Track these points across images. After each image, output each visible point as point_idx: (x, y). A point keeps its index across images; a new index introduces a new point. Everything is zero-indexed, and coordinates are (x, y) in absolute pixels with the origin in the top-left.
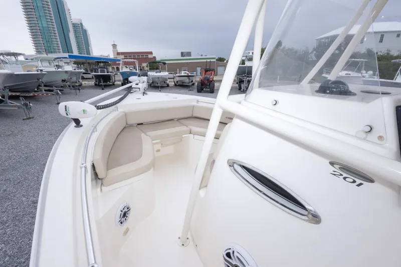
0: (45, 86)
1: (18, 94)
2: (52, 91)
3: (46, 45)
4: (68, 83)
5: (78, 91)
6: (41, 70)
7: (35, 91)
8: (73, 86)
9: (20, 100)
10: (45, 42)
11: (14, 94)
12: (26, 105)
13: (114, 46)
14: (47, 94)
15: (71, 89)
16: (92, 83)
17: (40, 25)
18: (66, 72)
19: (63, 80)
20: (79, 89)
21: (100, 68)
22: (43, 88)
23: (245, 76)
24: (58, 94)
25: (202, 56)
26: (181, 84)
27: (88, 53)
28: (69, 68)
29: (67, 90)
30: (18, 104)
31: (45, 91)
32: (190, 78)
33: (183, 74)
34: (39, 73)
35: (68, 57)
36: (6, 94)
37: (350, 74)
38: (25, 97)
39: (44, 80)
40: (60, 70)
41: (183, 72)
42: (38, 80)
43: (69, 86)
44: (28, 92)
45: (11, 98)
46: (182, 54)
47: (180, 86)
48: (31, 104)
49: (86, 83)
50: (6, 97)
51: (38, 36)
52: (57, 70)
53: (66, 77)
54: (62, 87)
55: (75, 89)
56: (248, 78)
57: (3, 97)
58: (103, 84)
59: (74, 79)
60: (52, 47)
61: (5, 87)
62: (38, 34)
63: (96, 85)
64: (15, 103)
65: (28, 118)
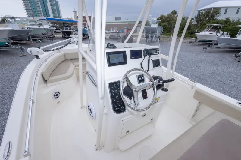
0: (32, 37)
1: (17, 42)
2: (36, 40)
3: (33, 11)
4: (46, 36)
5: (52, 41)
6: (29, 28)
7: (27, 40)
8: (49, 38)
9: (18, 45)
10: (33, 9)
11: (15, 41)
12: (21, 48)
13: (75, 12)
14: (34, 42)
15: (48, 39)
16: (61, 35)
18: (45, 29)
19: (43, 34)
20: (52, 40)
21: (65, 26)
22: (31, 38)
23: (150, 33)
24: (40, 42)
25: (127, 20)
26: (113, 37)
27: (59, 17)
28: (46, 26)
29: (45, 40)
30: (17, 48)
31: (33, 40)
32: (118, 34)
33: (114, 32)
34: (28, 29)
35: (46, 19)
36: (10, 42)
37: (212, 34)
38: (21, 44)
39: (32, 33)
40: (41, 27)
41: (114, 30)
42: (28, 33)
43: (47, 37)
44: (23, 40)
45: (13, 44)
46: (116, 19)
47: (112, 38)
48: (24, 48)
49: (57, 35)
50: (10, 43)
51: (28, 5)
52: (39, 28)
53: (44, 32)
54: (43, 38)
55: (50, 39)
56: (151, 35)
57: (9, 43)
58: (67, 37)
59: (50, 33)
60: (37, 12)
61: (9, 37)
62: (28, 3)
63: (63, 37)
64: (16, 47)
65: (23, 56)
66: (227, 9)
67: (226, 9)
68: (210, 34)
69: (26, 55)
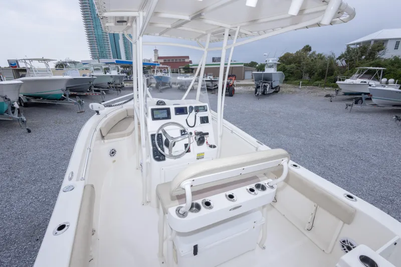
0: (95, 87)
1: (75, 93)
2: (98, 91)
3: (100, 50)
4: (113, 85)
5: (119, 92)
6: (93, 76)
7: (88, 91)
8: (116, 87)
9: (76, 98)
10: (99, 48)
11: (72, 93)
12: (80, 102)
13: (156, 51)
14: (96, 94)
15: (114, 90)
17: (96, 33)
18: (111, 76)
19: (108, 83)
20: (120, 91)
22: (93, 88)
23: (261, 82)
24: (103, 94)
28: (114, 73)
29: (111, 91)
30: (75, 101)
31: (95, 91)
33: (208, 79)
34: (91, 77)
35: (115, 62)
36: (67, 94)
37: (366, 82)
38: (80, 96)
39: (94, 82)
40: (108, 74)
41: (208, 77)
42: (90, 83)
43: (113, 87)
44: (83, 92)
45: (71, 96)
46: (214, 59)
48: (83, 102)
49: (128, 84)
50: (68, 96)
51: (94, 43)
52: (105, 75)
53: (111, 80)
54: (108, 88)
55: (117, 90)
56: (264, 84)
57: (65, 95)
59: (118, 81)
60: (104, 52)
61: (67, 88)
62: (94, 41)
64: (73, 100)
65: (81, 112)
66: (399, 42)
67: (397, 42)
68: (362, 82)
69: (84, 112)
